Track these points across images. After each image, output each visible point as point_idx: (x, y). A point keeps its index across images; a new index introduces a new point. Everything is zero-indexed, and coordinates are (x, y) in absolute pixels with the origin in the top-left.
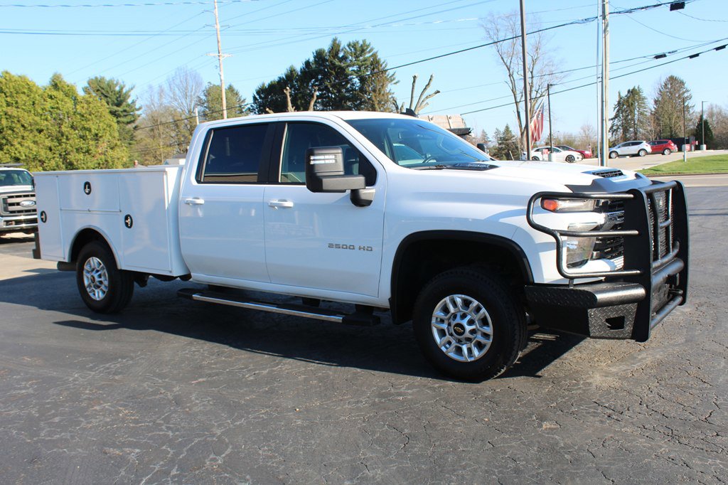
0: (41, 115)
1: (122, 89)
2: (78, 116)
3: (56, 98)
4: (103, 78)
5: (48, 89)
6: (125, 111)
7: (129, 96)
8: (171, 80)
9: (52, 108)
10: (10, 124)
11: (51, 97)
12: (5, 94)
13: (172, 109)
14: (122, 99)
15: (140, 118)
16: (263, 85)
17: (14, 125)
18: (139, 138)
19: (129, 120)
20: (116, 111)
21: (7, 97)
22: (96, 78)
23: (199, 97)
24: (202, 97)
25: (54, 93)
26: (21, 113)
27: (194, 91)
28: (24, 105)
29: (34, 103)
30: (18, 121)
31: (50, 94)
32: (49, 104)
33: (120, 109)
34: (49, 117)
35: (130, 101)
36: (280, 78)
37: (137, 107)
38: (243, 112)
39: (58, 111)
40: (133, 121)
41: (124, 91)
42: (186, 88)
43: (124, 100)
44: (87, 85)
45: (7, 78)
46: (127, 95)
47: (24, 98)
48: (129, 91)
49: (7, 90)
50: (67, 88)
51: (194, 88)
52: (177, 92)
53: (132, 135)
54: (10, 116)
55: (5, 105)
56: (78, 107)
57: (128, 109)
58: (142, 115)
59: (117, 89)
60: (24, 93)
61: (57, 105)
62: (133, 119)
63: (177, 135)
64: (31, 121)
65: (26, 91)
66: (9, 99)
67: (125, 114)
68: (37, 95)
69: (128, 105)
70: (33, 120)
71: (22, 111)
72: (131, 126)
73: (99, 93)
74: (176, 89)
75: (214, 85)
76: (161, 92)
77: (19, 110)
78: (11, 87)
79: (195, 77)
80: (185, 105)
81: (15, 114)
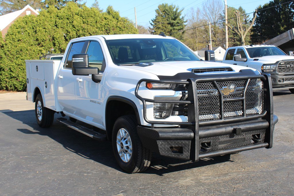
0: (100, 28)
1: (177, 10)
2: (118, 28)
3: (108, 19)
4: (167, 4)
5: (105, 14)
6: (178, 23)
7: (181, 15)
8: (205, 4)
9: (105, 24)
10: (83, 33)
11: (105, 19)
12: (83, 17)
13: (204, 21)
14: (176, 16)
15: (186, 27)
16: (260, 6)
17: (85, 33)
18: (184, 38)
19: (180, 28)
20: (173, 23)
21: (83, 19)
22: (163, 4)
23: (221, 14)
24: (222, 14)
25: (108, 16)
26: (89, 27)
27: (217, 11)
28: (91, 23)
29: (96, 22)
30: (87, 31)
31: (105, 17)
32: (104, 22)
33: (175, 22)
34: (104, 29)
35: (181, 17)
36: (271, 2)
37: (185, 21)
38: (247, 23)
39: (108, 26)
40: (182, 29)
41: (178, 11)
42: (213, 9)
43: (178, 16)
44: (158, 8)
45: (84, 9)
46: (179, 14)
47: (92, 19)
48: (181, 11)
49: (84, 15)
50: (114, 14)
51: (218, 9)
52: (208, 11)
53: (181, 36)
54: (84, 29)
55: (82, 23)
56: (118, 23)
57: (179, 22)
58: (188, 25)
59: (175, 10)
60: (92, 16)
61: (108, 23)
62: (182, 27)
63: (206, 37)
64: (94, 31)
65: (93, 15)
66: (84, 20)
67: (178, 24)
68: (98, 18)
69: (180, 20)
70: (95, 30)
71: (90, 26)
72: (181, 32)
73: (164, 12)
74: (208, 10)
75: (230, 7)
76: (198, 11)
77: (88, 25)
78: (86, 13)
79: (219, 3)
80: (212, 19)
81: (86, 27)
